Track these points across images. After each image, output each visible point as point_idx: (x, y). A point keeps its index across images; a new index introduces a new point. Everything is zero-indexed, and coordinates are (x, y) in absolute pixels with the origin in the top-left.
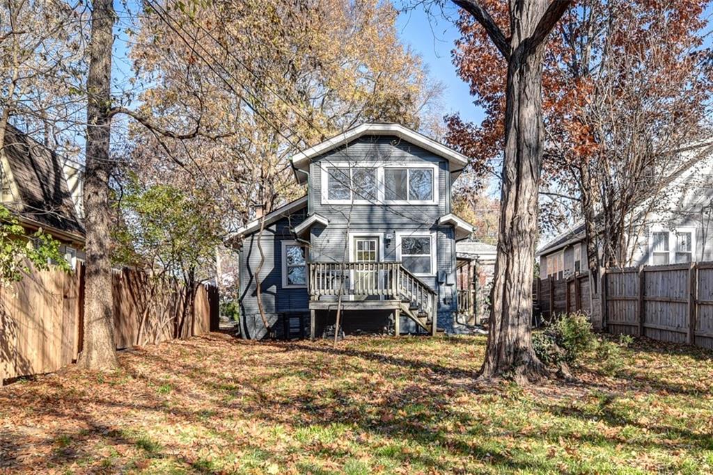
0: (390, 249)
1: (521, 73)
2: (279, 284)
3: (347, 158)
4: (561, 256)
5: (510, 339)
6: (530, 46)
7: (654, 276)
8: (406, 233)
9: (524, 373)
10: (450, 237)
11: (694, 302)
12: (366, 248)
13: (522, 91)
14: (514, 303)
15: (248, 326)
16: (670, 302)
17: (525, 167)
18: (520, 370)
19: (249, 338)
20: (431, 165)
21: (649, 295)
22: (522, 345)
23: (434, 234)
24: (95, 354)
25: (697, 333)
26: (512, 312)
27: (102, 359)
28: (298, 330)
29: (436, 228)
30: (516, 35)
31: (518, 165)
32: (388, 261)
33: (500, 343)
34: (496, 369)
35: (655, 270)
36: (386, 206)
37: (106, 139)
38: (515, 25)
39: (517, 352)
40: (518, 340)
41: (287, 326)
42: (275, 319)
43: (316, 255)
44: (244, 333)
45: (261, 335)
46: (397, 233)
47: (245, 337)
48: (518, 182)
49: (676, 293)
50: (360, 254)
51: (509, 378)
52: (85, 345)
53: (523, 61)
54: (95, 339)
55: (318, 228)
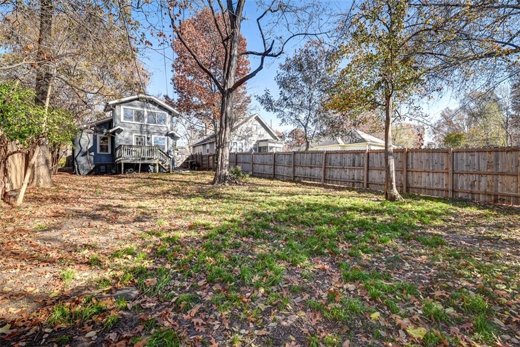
0: (150, 141)
1: (227, 98)
2: (95, 151)
3: (132, 105)
4: (201, 147)
5: (224, 173)
6: (231, 90)
7: (240, 156)
8: (155, 136)
9: (227, 183)
10: (172, 138)
11: (253, 163)
12: (139, 140)
13: (228, 102)
14: (224, 162)
15: (79, 169)
16: (245, 163)
17: (228, 124)
18: (226, 182)
19: (80, 174)
20: (165, 113)
21: (238, 161)
22: (227, 175)
23: (166, 137)
24: (41, 180)
25: (254, 171)
26: (224, 165)
27: (45, 183)
28: (104, 171)
29: (167, 135)
30: (226, 87)
31: (226, 123)
32: (148, 145)
33: (220, 174)
34: (219, 182)
35: (240, 154)
36: (147, 125)
37: (47, 87)
38: (225, 84)
39: (225, 177)
40: (225, 173)
41: (99, 169)
42: (94, 166)
43: (118, 141)
44: (77, 172)
45: (86, 173)
46: (152, 136)
47: (78, 174)
48: (226, 128)
49: (247, 161)
50: (137, 142)
51: (223, 184)
52: (36, 177)
53: (228, 94)
54: (41, 174)
55: (119, 131)
